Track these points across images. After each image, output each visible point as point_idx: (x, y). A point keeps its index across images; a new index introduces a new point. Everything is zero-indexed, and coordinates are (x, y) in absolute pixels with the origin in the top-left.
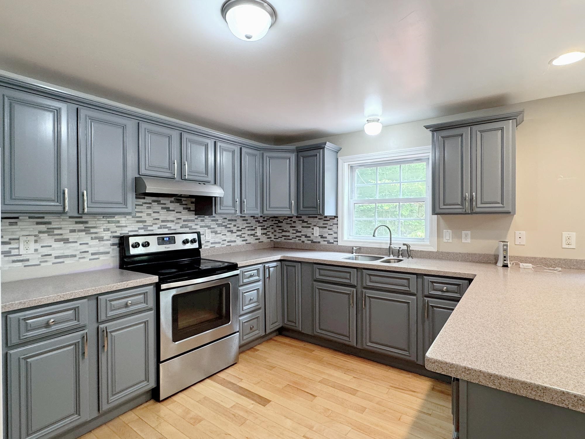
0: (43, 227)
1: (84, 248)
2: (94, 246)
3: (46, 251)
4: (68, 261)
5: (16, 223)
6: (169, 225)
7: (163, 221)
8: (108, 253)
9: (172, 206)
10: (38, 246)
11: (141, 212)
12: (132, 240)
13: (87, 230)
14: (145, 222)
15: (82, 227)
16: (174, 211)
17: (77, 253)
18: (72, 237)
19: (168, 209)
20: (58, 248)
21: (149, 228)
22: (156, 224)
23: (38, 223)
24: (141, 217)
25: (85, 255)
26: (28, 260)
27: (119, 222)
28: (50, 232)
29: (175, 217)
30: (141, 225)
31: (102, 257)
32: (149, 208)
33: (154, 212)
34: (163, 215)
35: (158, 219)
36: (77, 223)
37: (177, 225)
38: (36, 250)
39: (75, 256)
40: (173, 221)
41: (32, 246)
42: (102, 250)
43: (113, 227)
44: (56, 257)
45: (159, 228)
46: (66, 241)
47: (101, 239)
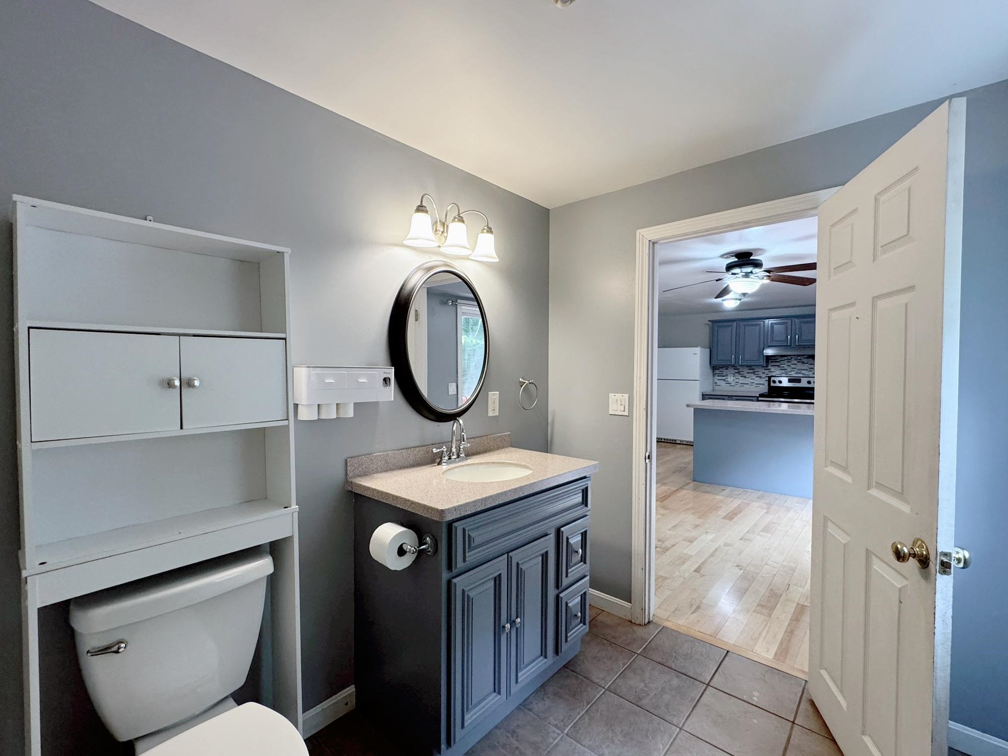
0: (737, 371)
1: (752, 381)
2: (758, 380)
3: (737, 380)
4: (745, 386)
5: (727, 369)
6: (803, 372)
7: (798, 370)
8: (764, 384)
9: (805, 361)
10: (734, 378)
11: (784, 364)
12: (772, 379)
13: (754, 373)
14: (786, 370)
15: (752, 371)
16: (807, 363)
17: (749, 383)
18: (747, 375)
19: (803, 363)
20: (742, 380)
21: (789, 373)
22: (794, 371)
23: (735, 369)
24: (783, 367)
25: (753, 384)
26: (730, 383)
27: (770, 369)
28: (739, 373)
29: (808, 367)
30: (783, 371)
31: (761, 386)
32: (788, 362)
33: (792, 364)
34: (800, 366)
35: (796, 368)
36: (750, 369)
37: (810, 372)
38: (734, 380)
39: (748, 384)
40: (807, 370)
41: (732, 378)
42: (761, 382)
43: (767, 372)
44: (741, 384)
45: (795, 374)
46: (745, 377)
47: (760, 377)
